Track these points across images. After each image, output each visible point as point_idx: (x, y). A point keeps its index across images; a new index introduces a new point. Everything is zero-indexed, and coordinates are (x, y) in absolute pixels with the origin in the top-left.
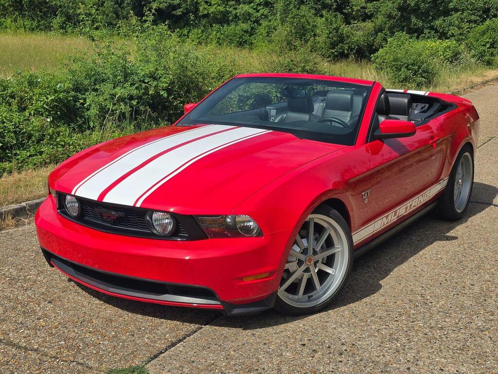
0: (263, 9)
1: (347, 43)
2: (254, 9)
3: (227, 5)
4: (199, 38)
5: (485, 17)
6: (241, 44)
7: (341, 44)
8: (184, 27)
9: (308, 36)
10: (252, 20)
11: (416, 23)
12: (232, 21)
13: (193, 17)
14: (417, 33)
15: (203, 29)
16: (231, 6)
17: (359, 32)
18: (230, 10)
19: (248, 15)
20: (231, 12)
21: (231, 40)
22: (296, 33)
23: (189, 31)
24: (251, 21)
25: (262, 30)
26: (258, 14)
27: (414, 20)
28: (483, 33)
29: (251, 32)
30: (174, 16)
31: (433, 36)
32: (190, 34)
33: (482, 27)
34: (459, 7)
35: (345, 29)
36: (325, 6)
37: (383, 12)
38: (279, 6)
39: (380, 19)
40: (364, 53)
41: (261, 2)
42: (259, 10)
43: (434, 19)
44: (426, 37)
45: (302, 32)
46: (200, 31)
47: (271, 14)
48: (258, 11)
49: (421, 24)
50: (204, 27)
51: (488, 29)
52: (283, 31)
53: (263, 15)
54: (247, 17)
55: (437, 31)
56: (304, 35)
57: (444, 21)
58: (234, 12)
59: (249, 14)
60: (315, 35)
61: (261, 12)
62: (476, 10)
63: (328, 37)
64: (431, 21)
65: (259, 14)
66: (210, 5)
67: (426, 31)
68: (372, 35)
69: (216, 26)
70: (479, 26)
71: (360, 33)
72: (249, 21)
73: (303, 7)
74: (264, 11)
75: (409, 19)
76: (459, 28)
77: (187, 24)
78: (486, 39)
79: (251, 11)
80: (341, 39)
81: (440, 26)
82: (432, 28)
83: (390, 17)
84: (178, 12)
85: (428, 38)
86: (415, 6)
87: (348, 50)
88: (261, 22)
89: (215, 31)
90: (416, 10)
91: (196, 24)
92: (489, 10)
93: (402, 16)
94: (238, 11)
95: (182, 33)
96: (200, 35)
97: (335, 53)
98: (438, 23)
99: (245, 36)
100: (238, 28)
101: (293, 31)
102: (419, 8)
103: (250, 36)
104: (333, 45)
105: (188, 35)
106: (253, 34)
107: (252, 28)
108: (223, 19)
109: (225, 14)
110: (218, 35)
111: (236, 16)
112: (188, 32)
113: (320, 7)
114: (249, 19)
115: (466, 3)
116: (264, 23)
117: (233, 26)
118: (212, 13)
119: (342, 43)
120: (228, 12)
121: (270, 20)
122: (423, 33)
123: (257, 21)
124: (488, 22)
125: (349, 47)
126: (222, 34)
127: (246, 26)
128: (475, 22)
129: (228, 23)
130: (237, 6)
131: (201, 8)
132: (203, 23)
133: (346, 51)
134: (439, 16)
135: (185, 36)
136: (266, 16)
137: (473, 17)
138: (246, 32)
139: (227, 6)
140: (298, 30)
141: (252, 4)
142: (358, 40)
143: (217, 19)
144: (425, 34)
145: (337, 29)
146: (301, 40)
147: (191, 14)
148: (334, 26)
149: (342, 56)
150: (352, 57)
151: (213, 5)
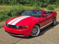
6: (31, 6)
14: (52, 4)
17: (45, 4)
25: (33, 4)
35: (43, 4)
36: (41, 1)
38: (36, 1)
39: (48, 2)
40: (46, 6)
45: (38, 4)
52: (36, 4)
54: (32, 3)
74: (34, 2)
83: (49, 2)
89: (28, 5)
90: (52, 1)
98: (55, 3)
108: (29, 3)
116: (34, 3)
131: (26, 2)
149: (43, 7)
151: (28, 1)
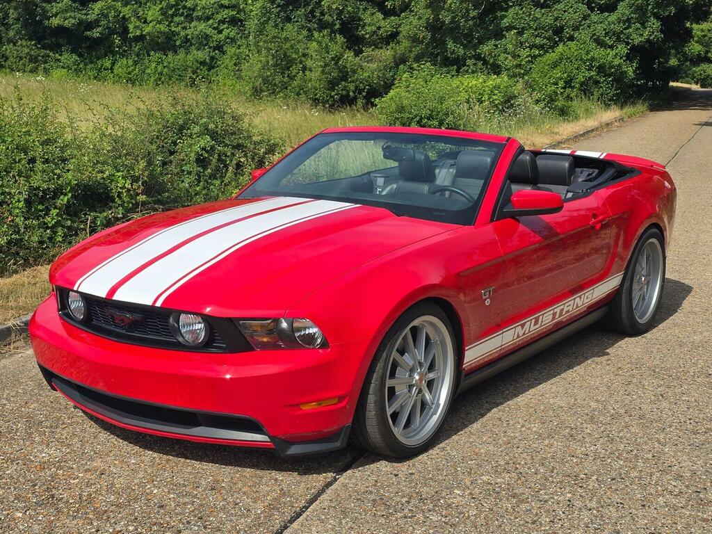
0: (227, 28)
1: (353, 82)
2: (214, 28)
3: (172, 22)
4: (129, 73)
5: (557, 39)
7: (343, 83)
8: (106, 55)
9: (294, 70)
10: (212, 45)
11: (454, 50)
12: (180, 46)
13: (119, 40)
14: (456, 65)
15: (136, 59)
16: (178, 24)
17: (371, 64)
18: (177, 30)
19: (205, 39)
20: (178, 34)
21: (179, 76)
22: (275, 65)
23: (115, 63)
24: (210, 48)
25: (226, 61)
26: (221, 35)
27: (450, 45)
28: (555, 65)
29: (211, 65)
30: (88, 38)
31: (481, 69)
32: (116, 67)
33: (551, 56)
34: (516, 24)
36: (322, 26)
37: (404, 33)
38: (252, 24)
41: (225, 18)
42: (223, 30)
43: (481, 42)
44: (470, 71)
45: (285, 64)
46: (130, 62)
47: (241, 37)
48: (220, 32)
49: (461, 51)
50: (138, 55)
51: (561, 59)
52: (255, 64)
53: (228, 38)
54: (203, 40)
55: (485, 63)
56: (288, 69)
57: (496, 46)
58: (182, 33)
59: (207, 37)
60: (304, 69)
61: (225, 33)
62: (543, 29)
63: (323, 72)
64: (475, 47)
65: (222, 37)
66: (145, 22)
67: (469, 62)
68: (390, 69)
69: (155, 55)
70: (548, 54)
71: (374, 66)
72: (206, 48)
73: (289, 26)
74: (232, 32)
75: (444, 44)
76: (515, 56)
77: (110, 51)
78: (557, 73)
79: (209, 31)
80: (344, 76)
81: (490, 54)
82: (478, 57)
83: (415, 40)
84: (96, 33)
85: (473, 72)
86: (451, 23)
87: (354, 92)
88: (225, 48)
89: (154, 63)
91: (125, 51)
92: (561, 29)
93: (433, 39)
94: (189, 32)
95: (102, 65)
96: (130, 69)
97: (336, 96)
98: (485, 49)
99: (201, 70)
100: (190, 57)
101: (271, 62)
102: (458, 27)
103: (209, 70)
104: (332, 84)
105: (112, 69)
106: (214, 67)
107: (212, 58)
108: (166, 44)
109: (170, 36)
110: (160, 68)
111: (186, 40)
112: (113, 64)
113: (316, 26)
114: (206, 45)
115: (527, 18)
116: (230, 50)
117: (181, 55)
118: (149, 33)
119: (346, 80)
120: (174, 34)
121: (239, 46)
122: (464, 65)
123: (219, 48)
124: (561, 48)
125: (356, 87)
126: (164, 67)
127: (202, 55)
128: (541, 47)
129: (175, 50)
130: (187, 24)
131: (131, 27)
132: (136, 49)
133: (351, 94)
134: (489, 39)
135: (108, 69)
136: (233, 40)
137: (538, 41)
138: (203, 63)
139: (172, 24)
140: (277, 60)
141: (211, 22)
142: (369, 77)
143: (157, 44)
144: (468, 66)
145: (336, 59)
146: (283, 77)
147: (115, 36)
148: (332, 54)
149: (347, 101)
150: (360, 102)
151: (150, 22)
